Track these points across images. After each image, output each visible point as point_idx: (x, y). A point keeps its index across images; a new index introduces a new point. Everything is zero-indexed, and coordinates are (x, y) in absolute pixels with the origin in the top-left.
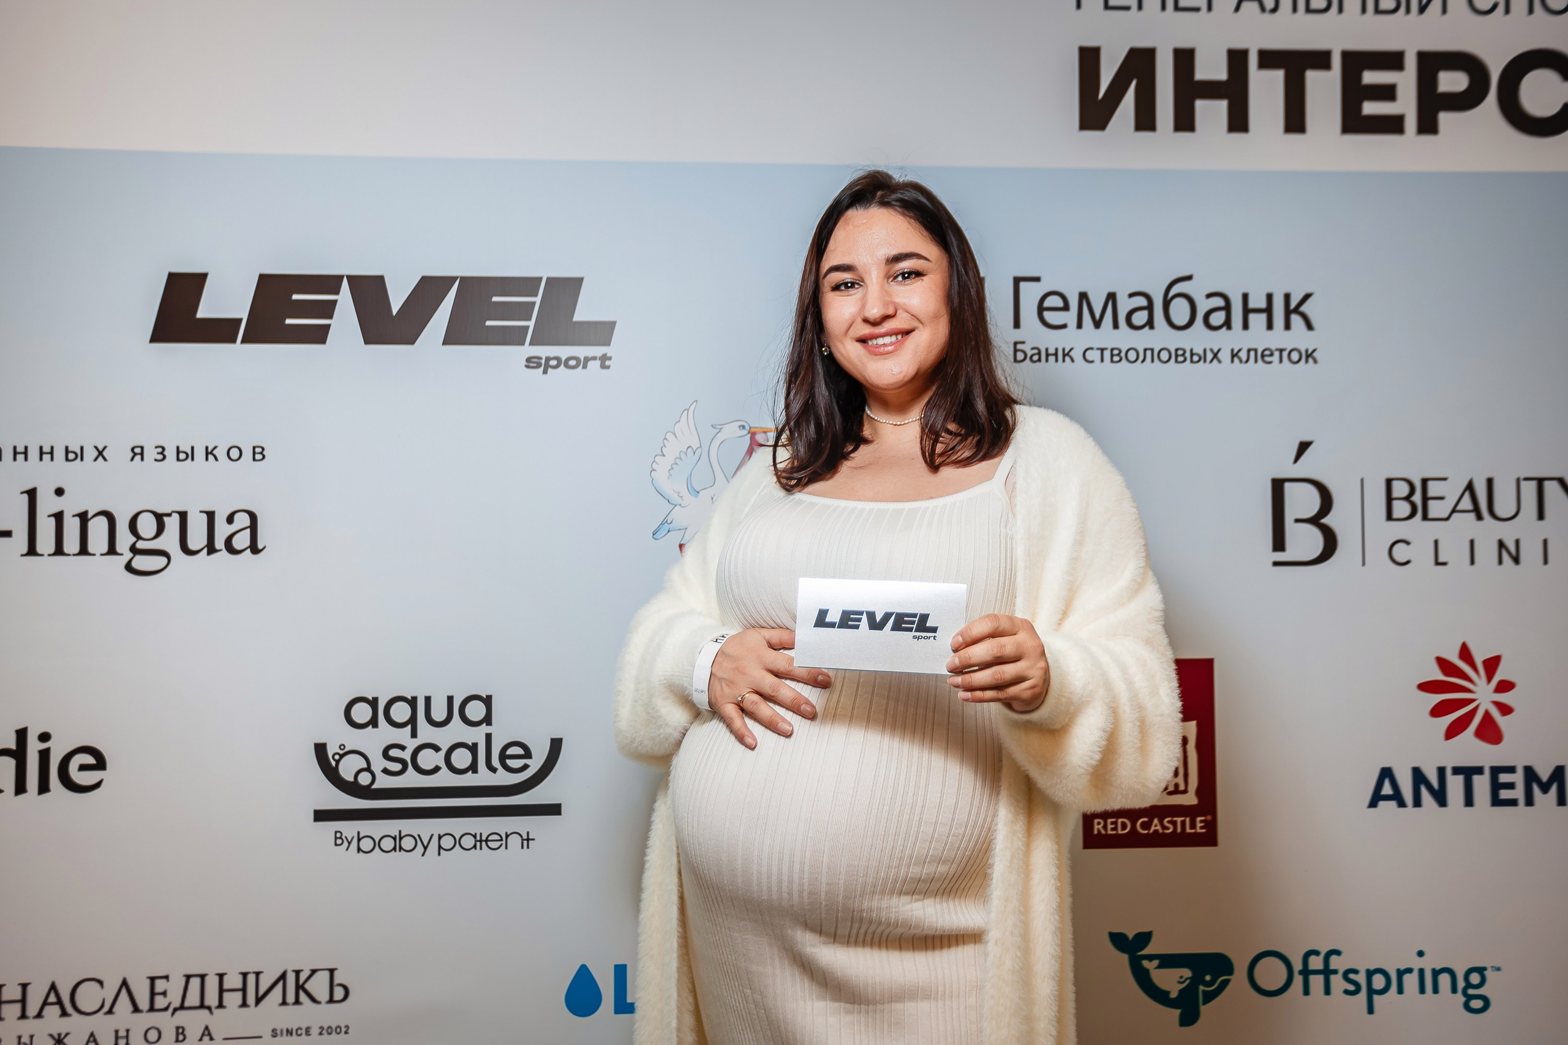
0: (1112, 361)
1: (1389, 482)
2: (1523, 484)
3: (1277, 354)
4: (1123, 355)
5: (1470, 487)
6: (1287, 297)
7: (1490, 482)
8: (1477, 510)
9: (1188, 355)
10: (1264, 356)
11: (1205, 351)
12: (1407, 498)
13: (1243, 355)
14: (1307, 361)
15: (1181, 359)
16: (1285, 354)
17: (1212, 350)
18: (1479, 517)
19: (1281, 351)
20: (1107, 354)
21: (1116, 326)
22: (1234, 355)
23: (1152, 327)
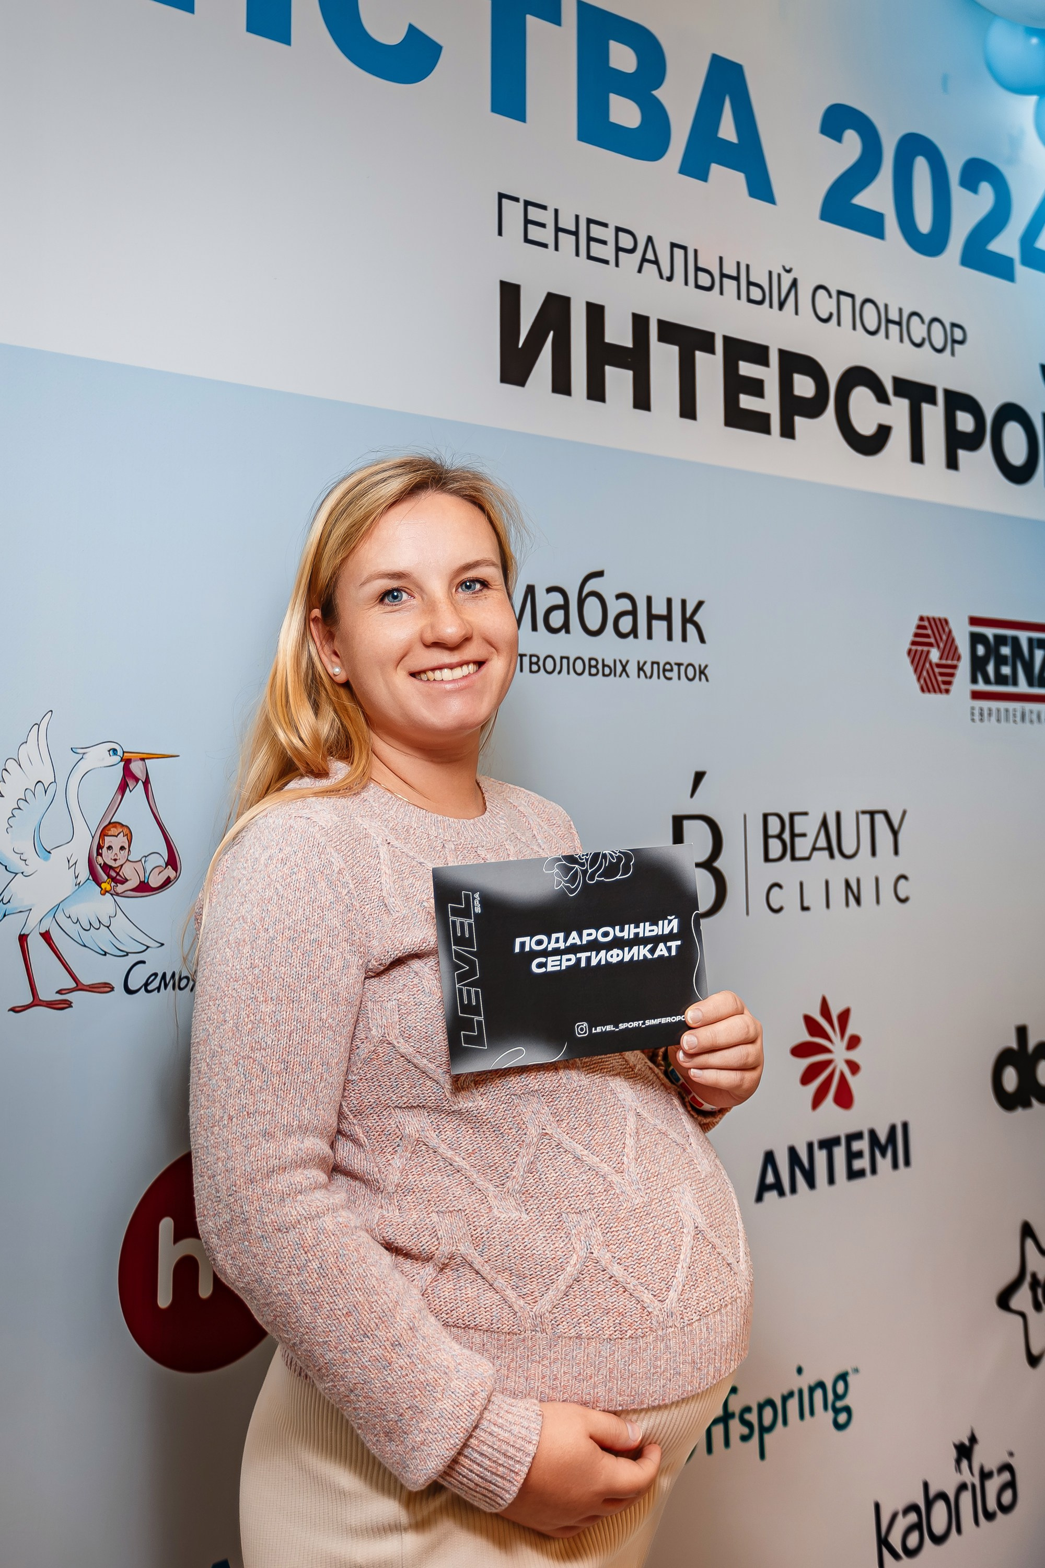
0: (531, 671)
1: (765, 817)
2: (861, 817)
3: (675, 668)
4: (541, 663)
5: (824, 823)
6: (684, 602)
7: (838, 815)
8: (829, 848)
9: (600, 666)
10: (664, 670)
11: (615, 661)
12: (779, 837)
13: (647, 668)
14: (700, 679)
15: (594, 671)
16: (683, 668)
17: (620, 661)
18: (832, 856)
19: (679, 665)
20: (526, 660)
21: (534, 628)
22: (640, 669)
23: (568, 632)
